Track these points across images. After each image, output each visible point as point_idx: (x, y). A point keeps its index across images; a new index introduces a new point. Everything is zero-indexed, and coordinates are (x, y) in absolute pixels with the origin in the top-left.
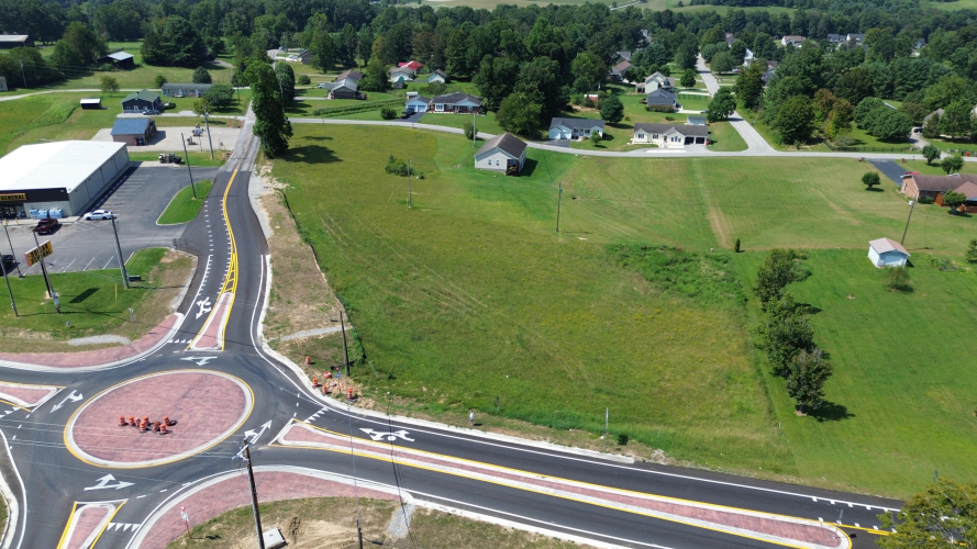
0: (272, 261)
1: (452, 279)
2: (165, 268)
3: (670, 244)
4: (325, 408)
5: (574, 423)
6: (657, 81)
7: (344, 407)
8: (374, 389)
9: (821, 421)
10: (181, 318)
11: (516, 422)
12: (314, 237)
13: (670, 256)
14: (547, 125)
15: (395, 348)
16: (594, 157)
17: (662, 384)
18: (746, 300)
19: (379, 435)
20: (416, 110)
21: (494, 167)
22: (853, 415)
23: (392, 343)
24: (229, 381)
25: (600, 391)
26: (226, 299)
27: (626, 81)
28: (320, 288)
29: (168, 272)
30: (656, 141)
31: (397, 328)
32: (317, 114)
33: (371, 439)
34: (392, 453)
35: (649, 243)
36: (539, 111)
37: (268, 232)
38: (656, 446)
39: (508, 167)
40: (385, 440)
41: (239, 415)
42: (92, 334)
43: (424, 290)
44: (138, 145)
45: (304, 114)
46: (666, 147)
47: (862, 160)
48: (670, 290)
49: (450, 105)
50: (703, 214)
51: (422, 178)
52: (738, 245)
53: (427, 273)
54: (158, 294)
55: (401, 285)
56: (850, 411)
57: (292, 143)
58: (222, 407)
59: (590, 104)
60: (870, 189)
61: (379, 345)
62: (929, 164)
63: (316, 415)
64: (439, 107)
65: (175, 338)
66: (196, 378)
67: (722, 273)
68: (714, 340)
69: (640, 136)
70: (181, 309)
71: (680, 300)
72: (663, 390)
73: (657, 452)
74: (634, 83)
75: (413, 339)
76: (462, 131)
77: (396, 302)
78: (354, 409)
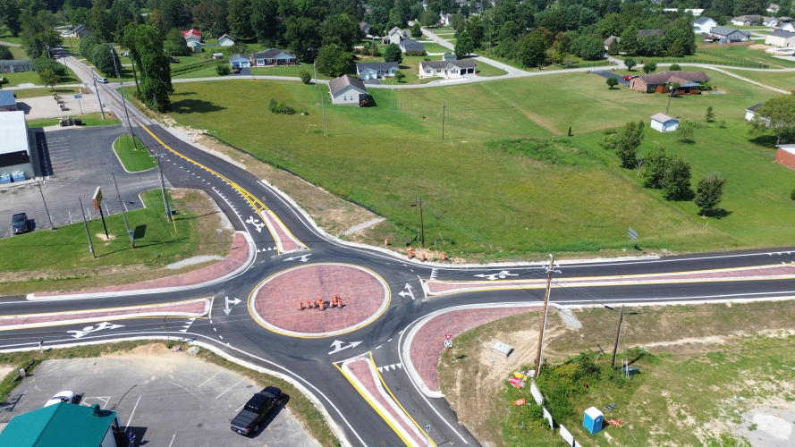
0: (271, 185)
2: (184, 202)
3: (526, 137)
4: (435, 269)
5: (597, 247)
6: (398, 34)
7: (445, 265)
8: (450, 252)
9: (719, 218)
10: (246, 234)
12: (280, 164)
15: (432, 226)
16: (406, 90)
19: (491, 276)
20: (242, 66)
21: (348, 101)
22: (731, 212)
24: (341, 266)
26: (268, 215)
28: (329, 197)
29: (189, 205)
30: (440, 75)
33: (490, 280)
35: (511, 139)
37: (240, 165)
38: (658, 248)
39: (360, 101)
40: (499, 279)
41: (380, 285)
42: (182, 258)
43: (405, 187)
47: (589, 72)
48: (557, 164)
49: (269, 59)
50: (524, 116)
51: (307, 114)
52: (570, 131)
54: (201, 221)
55: (386, 187)
58: (361, 283)
60: (611, 88)
62: (630, 70)
63: (433, 274)
64: (260, 62)
65: (259, 248)
66: (314, 270)
67: (575, 150)
68: (615, 188)
69: (427, 72)
70: (238, 229)
71: (570, 169)
73: (663, 250)
74: (378, 37)
76: (295, 79)
78: (456, 266)
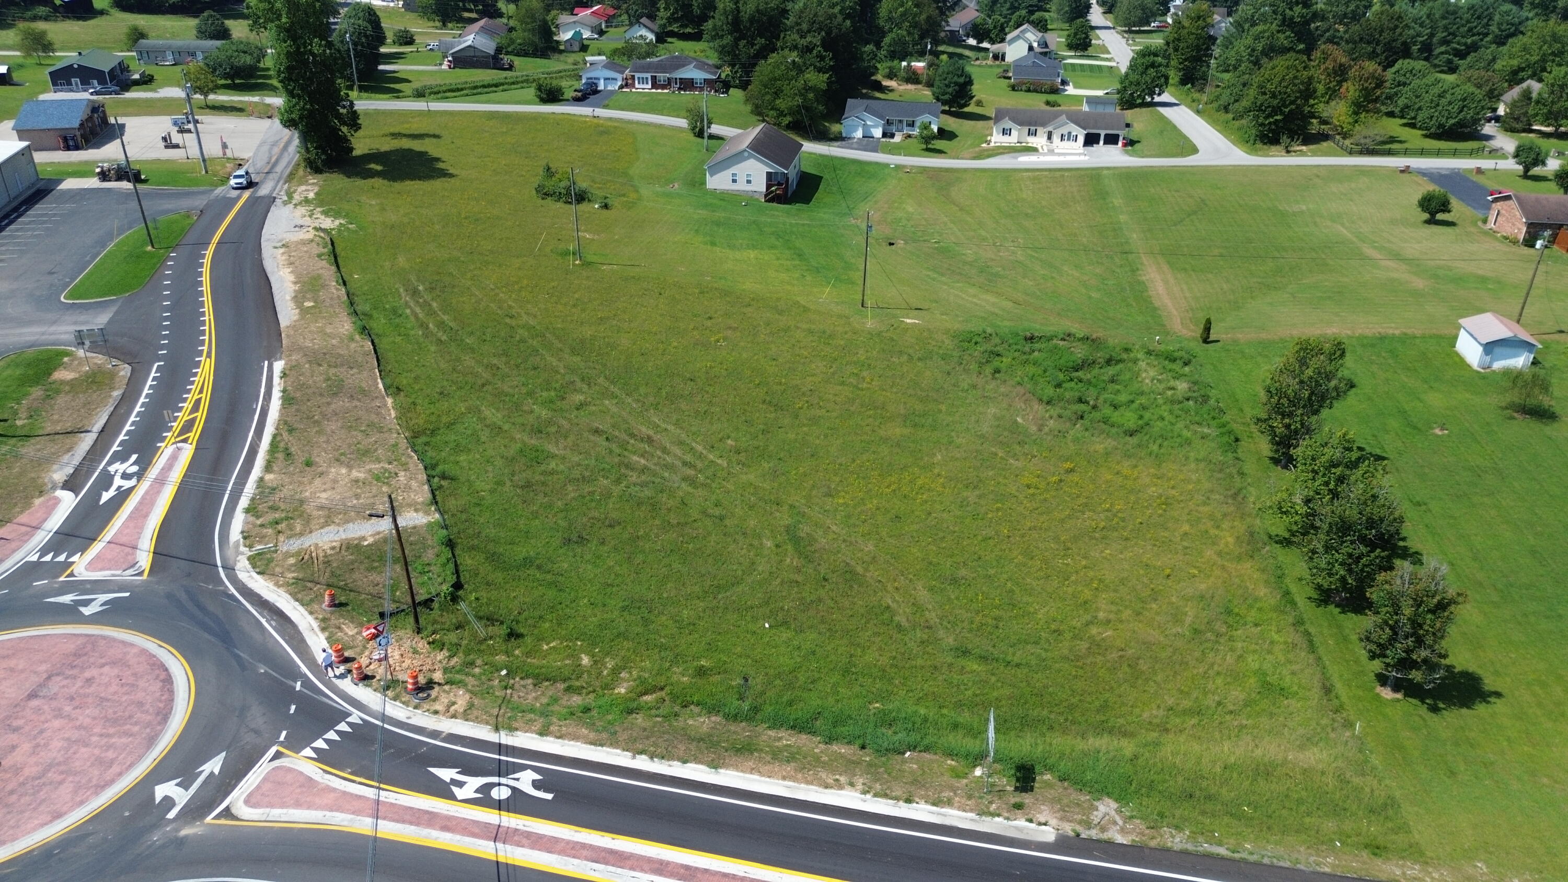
0: (284, 375)
1: (656, 406)
2: (58, 392)
3: (1079, 330)
4: (356, 717)
5: (914, 737)
6: (1026, 40)
7: (397, 711)
8: (472, 664)
9: (1434, 709)
10: (67, 501)
11: (787, 739)
12: (379, 323)
13: (1080, 352)
14: (838, 114)
15: (528, 562)
16: (924, 170)
17: (1094, 630)
18: (1237, 440)
19: (472, 783)
20: (601, 87)
21: (741, 186)
22: (1498, 695)
23: (521, 552)
24: (144, 652)
25: (965, 653)
26: (174, 458)
27: (972, 42)
28: (380, 430)
29: (61, 400)
30: (1033, 141)
31: (535, 515)
32: (420, 94)
33: (452, 797)
34: (497, 834)
35: (1038, 328)
36: (824, 86)
37: (287, 314)
38: (1101, 790)
39: (769, 186)
40: (484, 799)
41: (151, 741)
43: (597, 431)
44: (68, 148)
45: (397, 94)
46: (1051, 152)
47: (1406, 170)
48: (1086, 422)
49: (662, 76)
50: (1133, 271)
51: (606, 206)
52: (1207, 329)
53: (606, 394)
54: (29, 449)
55: (549, 422)
56: (1489, 683)
57: (361, 145)
58: (115, 722)
59: (912, 78)
60: (1432, 221)
61: (493, 558)
62: (1526, 176)
63: (332, 735)
64: (643, 81)
65: (44, 551)
66: (71, 647)
67: (1182, 386)
68: (1186, 527)
69: (1005, 132)
70: (71, 484)
71: (1110, 443)
72: (1097, 646)
73: (1102, 808)
74: (985, 45)
75: (568, 541)
76: (683, 123)
77: (537, 458)
78: (421, 719)
